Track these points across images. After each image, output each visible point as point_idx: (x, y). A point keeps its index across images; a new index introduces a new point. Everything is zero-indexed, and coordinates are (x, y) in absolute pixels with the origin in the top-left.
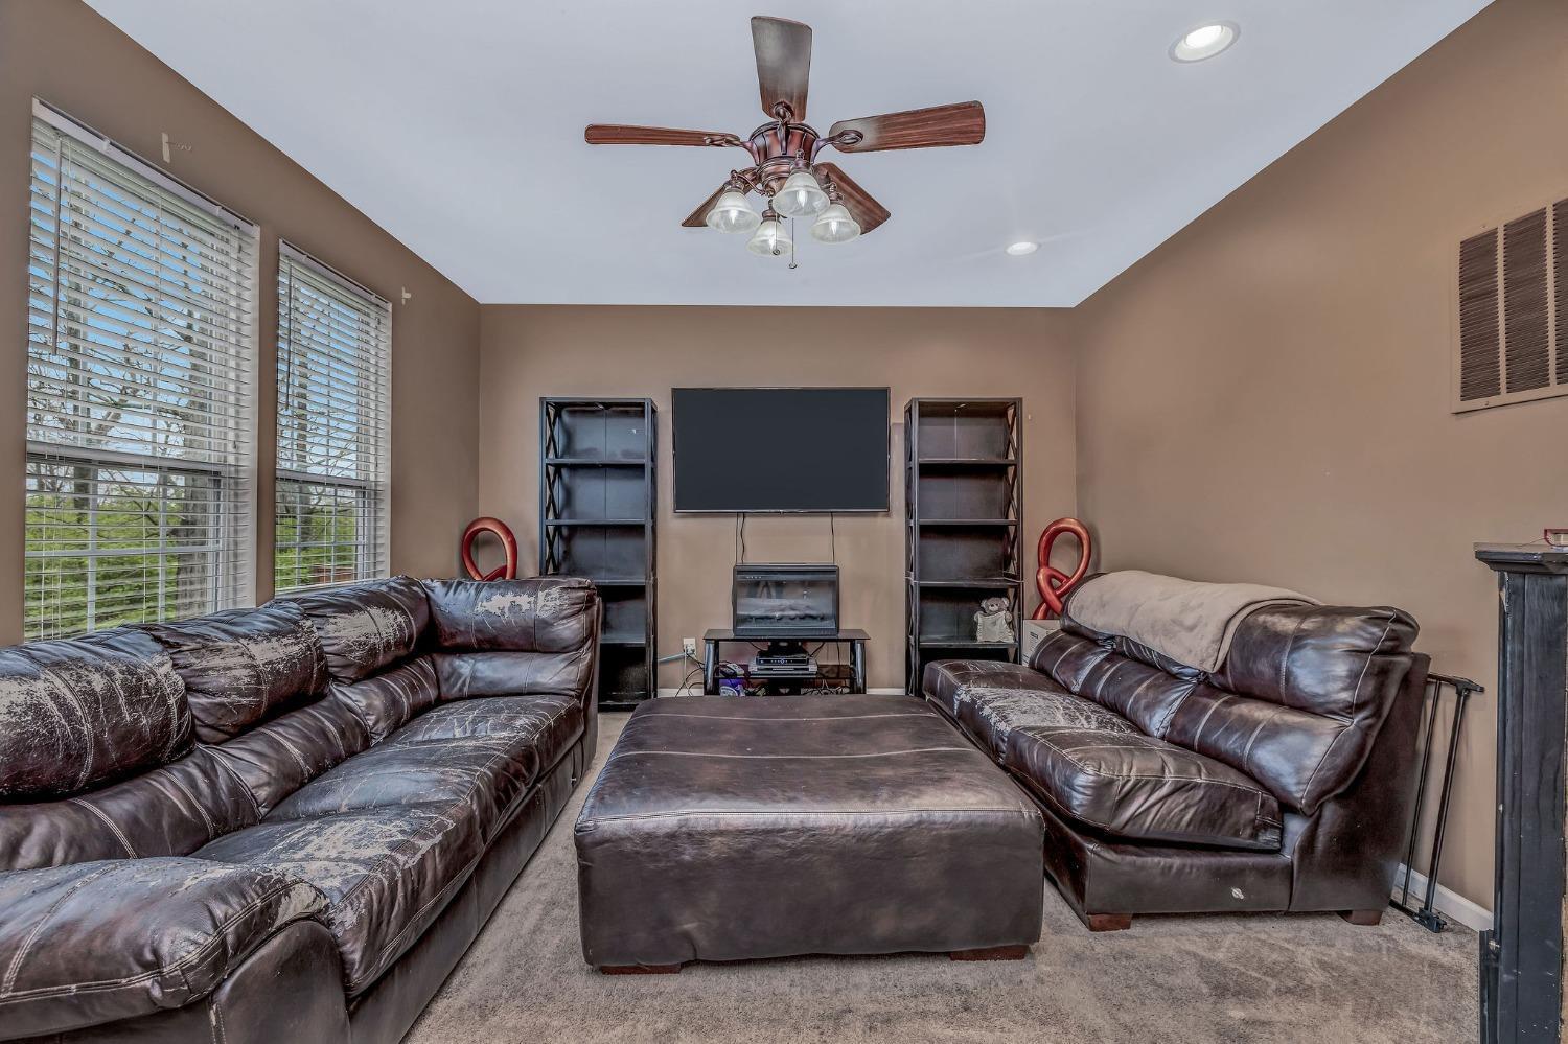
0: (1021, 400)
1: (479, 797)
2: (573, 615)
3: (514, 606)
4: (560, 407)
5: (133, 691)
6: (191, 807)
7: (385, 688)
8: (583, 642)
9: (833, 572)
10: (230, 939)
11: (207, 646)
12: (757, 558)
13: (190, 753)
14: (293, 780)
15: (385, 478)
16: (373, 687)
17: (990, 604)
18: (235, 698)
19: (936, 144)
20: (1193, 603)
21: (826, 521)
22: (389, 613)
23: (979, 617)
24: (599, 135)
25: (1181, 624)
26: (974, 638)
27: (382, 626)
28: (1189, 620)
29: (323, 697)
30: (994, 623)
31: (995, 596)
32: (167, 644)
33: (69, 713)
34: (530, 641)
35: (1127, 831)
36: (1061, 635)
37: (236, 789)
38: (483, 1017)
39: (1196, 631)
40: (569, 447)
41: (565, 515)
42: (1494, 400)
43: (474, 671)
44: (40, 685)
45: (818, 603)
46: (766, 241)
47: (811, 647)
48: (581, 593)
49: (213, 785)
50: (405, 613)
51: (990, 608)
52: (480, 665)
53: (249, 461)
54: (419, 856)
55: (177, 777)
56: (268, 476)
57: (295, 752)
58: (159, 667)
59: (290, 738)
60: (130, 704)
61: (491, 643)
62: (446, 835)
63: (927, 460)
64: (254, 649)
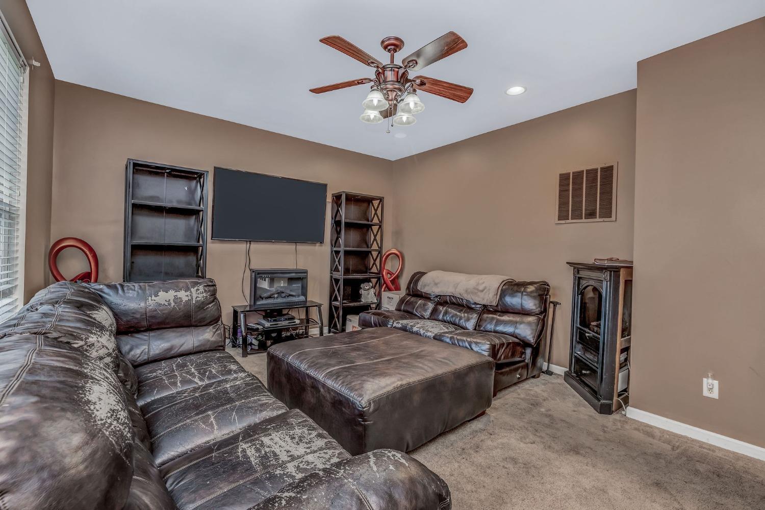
0: (383, 198)
9: (305, 272)
17: (365, 286)
19: (449, 98)
20: (481, 282)
21: (292, 246)
23: (361, 291)
25: (478, 290)
26: (360, 301)
28: (481, 288)
30: (368, 294)
31: (366, 282)
36: (409, 297)
39: (484, 292)
42: (567, 221)
46: (369, 116)
51: (366, 287)
63: (348, 221)
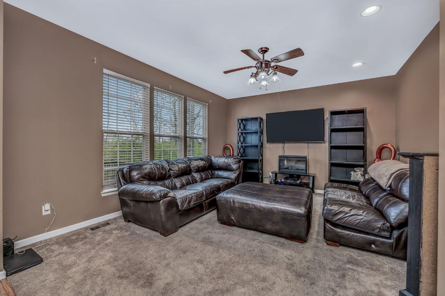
1: (206, 191)
2: (235, 164)
3: (224, 161)
4: (242, 120)
5: (162, 168)
6: (169, 185)
7: (201, 174)
8: (237, 169)
9: (305, 158)
10: (162, 195)
11: (173, 164)
12: (287, 154)
13: (170, 178)
14: (183, 185)
15: (207, 137)
16: (199, 174)
17: (357, 169)
18: (176, 172)
20: (390, 169)
21: (307, 144)
22: (202, 161)
23: (352, 173)
24: (226, 72)
25: (384, 175)
26: (350, 179)
27: (201, 163)
28: (386, 174)
29: (190, 174)
30: (357, 175)
31: (359, 167)
32: (168, 163)
33: (155, 169)
34: (227, 168)
35: (337, 222)
36: (370, 178)
37: (175, 185)
38: (201, 224)
39: (387, 177)
40: (244, 128)
41: (244, 143)
43: (217, 173)
44: (152, 166)
45: (302, 166)
47: (302, 177)
48: (238, 160)
49: (172, 183)
50: (205, 161)
52: (219, 172)
53: (183, 135)
54: (192, 196)
55: (168, 181)
56: (186, 137)
57: (184, 181)
58: (166, 165)
59: (184, 179)
60: (162, 170)
61: (221, 169)
62: (197, 194)
63: (333, 128)
64: (179, 165)
